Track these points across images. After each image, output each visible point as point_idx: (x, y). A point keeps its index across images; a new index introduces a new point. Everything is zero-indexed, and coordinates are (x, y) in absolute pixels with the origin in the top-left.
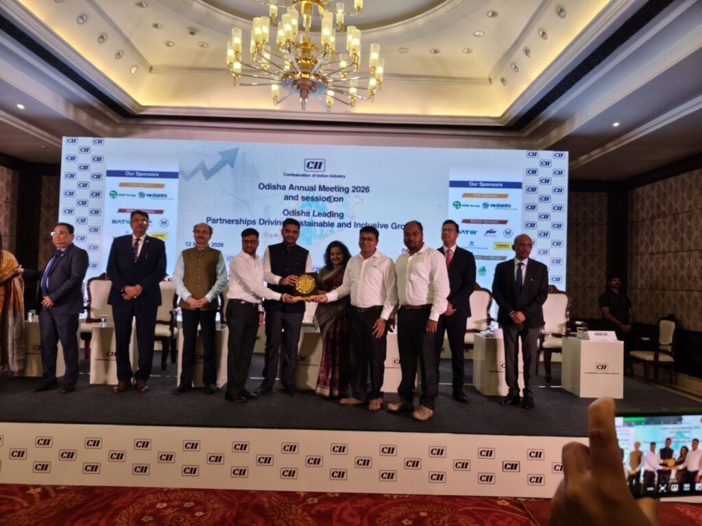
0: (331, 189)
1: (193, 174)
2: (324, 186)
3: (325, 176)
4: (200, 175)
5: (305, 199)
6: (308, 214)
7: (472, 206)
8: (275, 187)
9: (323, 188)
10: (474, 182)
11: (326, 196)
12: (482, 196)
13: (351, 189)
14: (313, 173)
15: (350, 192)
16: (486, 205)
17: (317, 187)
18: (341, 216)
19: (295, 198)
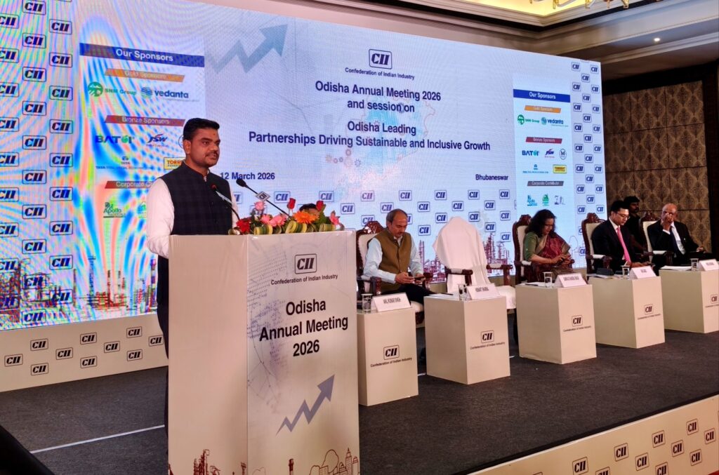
0: (401, 94)
1: (226, 60)
2: (392, 89)
3: (393, 76)
4: (236, 63)
5: (373, 106)
6: (377, 128)
7: (533, 121)
8: (336, 88)
9: (392, 92)
10: (534, 92)
11: (396, 104)
12: (540, 109)
13: (422, 95)
14: (380, 70)
15: (421, 99)
16: (544, 120)
17: (385, 90)
18: (413, 131)
19: (360, 105)
